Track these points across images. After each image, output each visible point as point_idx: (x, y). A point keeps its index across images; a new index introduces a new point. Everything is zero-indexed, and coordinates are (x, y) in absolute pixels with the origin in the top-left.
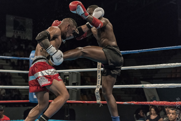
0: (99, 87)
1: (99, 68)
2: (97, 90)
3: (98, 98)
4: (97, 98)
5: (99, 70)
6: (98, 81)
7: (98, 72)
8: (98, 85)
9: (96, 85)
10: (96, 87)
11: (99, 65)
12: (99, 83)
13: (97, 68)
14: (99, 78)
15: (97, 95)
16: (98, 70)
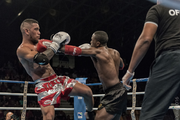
0: (134, 109)
1: (134, 92)
2: (133, 111)
3: (134, 118)
4: (132, 118)
5: (135, 94)
6: (134, 103)
7: (133, 96)
8: (133, 107)
9: (132, 107)
10: (132, 109)
11: (134, 90)
12: (134, 105)
13: (132, 92)
14: (134, 101)
15: (133, 116)
16: (133, 94)
